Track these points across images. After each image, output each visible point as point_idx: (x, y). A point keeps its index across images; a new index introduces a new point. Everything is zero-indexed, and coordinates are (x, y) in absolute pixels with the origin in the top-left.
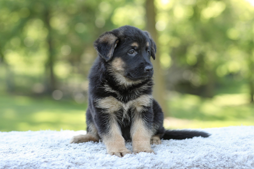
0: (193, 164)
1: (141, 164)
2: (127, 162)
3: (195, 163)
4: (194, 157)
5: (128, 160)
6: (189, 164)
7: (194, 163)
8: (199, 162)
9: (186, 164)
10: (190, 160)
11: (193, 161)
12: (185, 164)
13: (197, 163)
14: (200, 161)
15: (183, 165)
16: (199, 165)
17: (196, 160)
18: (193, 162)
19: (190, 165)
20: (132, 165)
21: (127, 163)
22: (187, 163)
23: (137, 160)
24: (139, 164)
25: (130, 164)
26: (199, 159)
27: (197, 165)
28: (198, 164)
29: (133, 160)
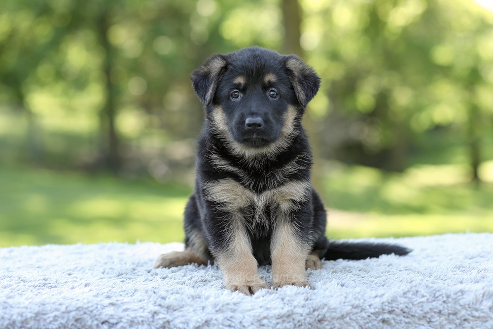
1: (287, 309)
2: (261, 304)
5: (263, 301)
20: (271, 311)
21: (261, 307)
23: (279, 300)
24: (283, 308)
25: (268, 309)
29: (273, 301)
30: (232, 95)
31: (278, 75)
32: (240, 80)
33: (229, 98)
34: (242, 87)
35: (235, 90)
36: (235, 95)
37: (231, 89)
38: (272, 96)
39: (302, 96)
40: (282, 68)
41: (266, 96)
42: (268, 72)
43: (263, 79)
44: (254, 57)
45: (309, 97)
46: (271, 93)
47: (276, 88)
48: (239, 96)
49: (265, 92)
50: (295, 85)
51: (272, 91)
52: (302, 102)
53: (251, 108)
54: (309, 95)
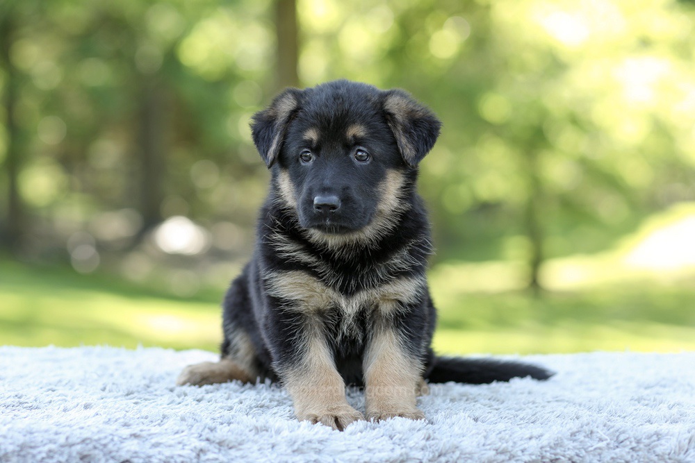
0: (541, 454)
1: (398, 452)
2: (359, 444)
3: (546, 451)
4: (541, 435)
5: (361, 438)
6: (531, 455)
7: (544, 453)
8: (558, 451)
9: (523, 455)
10: (533, 442)
11: (540, 445)
12: (520, 453)
13: (553, 451)
14: (561, 446)
15: (514, 457)
16: (557, 457)
17: (549, 443)
18: (542, 448)
19: (534, 457)
20: (374, 454)
21: (359, 447)
22: (526, 453)
23: (387, 438)
24: (393, 450)
25: (370, 450)
26: (557, 440)
27: (553, 457)
28: (555, 455)
29: (377, 439)
30: (301, 156)
31: (368, 125)
32: (312, 135)
33: (298, 160)
34: (314, 146)
35: (306, 150)
36: (306, 156)
37: (300, 148)
38: (360, 159)
39: (408, 151)
40: (376, 114)
41: (350, 158)
42: (354, 122)
43: (345, 133)
44: (335, 99)
45: (420, 154)
46: (360, 154)
47: (364, 146)
48: (310, 158)
49: (347, 153)
50: (397, 135)
51: (359, 150)
52: (409, 162)
53: (323, 180)
54: (421, 149)
